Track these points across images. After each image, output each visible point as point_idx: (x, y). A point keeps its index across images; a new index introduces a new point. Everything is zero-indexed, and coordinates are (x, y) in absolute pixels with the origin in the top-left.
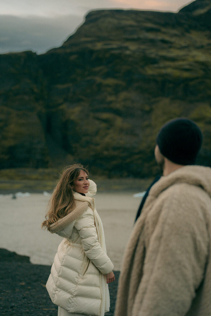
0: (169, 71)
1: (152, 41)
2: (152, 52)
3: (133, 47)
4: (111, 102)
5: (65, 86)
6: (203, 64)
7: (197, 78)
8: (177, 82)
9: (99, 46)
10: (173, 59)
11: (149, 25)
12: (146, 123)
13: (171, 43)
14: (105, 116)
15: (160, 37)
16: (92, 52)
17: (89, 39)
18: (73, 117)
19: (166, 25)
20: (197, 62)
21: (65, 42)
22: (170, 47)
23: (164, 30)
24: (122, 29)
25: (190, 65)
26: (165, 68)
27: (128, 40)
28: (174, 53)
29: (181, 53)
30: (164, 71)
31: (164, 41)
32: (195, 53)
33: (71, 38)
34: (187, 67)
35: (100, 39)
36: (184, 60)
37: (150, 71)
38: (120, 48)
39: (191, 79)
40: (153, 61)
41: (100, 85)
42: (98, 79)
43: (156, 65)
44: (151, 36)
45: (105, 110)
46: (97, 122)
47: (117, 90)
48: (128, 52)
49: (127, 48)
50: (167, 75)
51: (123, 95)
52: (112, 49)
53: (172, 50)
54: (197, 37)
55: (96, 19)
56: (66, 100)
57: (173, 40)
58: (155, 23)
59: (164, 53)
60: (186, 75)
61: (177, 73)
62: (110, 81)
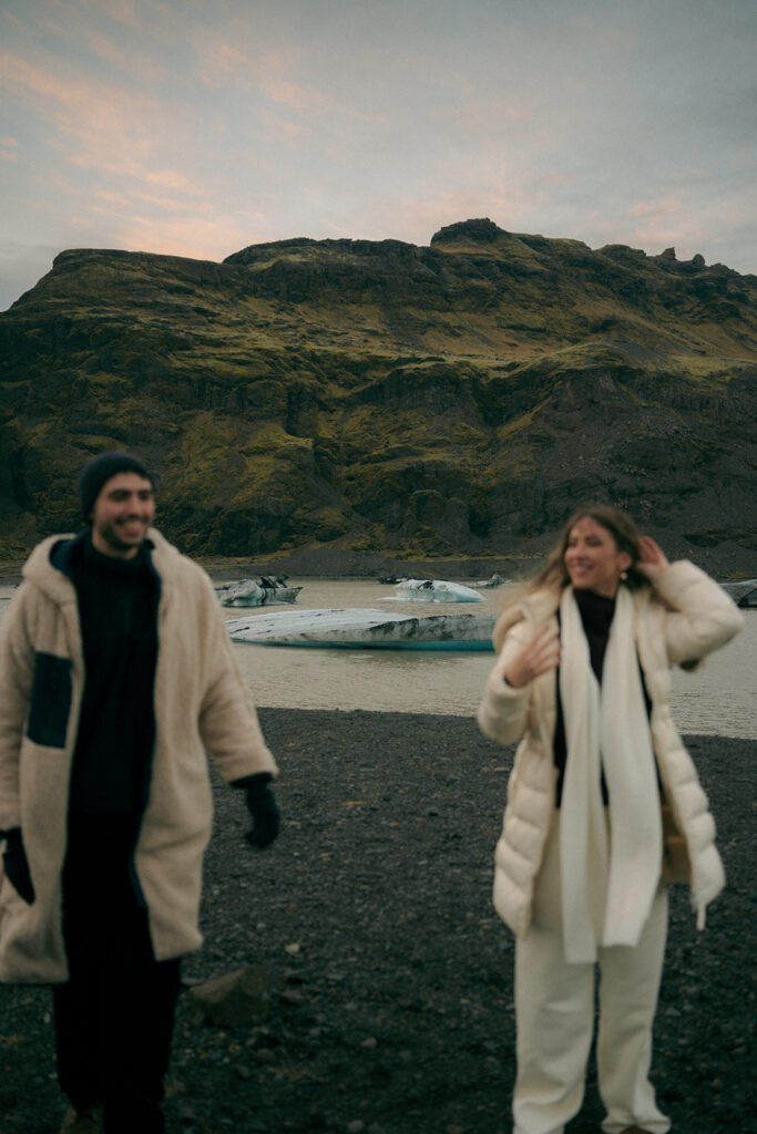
0: (211, 363)
1: (179, 309)
2: (180, 329)
3: (145, 318)
4: (107, 416)
5: (19, 384)
6: (268, 353)
7: (261, 378)
8: (227, 383)
9: (82, 313)
10: (218, 344)
11: (174, 282)
12: (172, 455)
13: (214, 315)
14: (95, 440)
15: (194, 303)
16: (68, 324)
17: (63, 301)
18: (32, 443)
19: (203, 283)
20: (259, 350)
21: (16, 304)
22: (212, 322)
23: (199, 291)
24: (125, 284)
25: (248, 354)
26: (203, 357)
27: (136, 305)
28: (219, 332)
29: (232, 333)
30: (201, 363)
31: (199, 311)
32: (255, 334)
33: (26, 296)
34: (243, 357)
35: (83, 301)
36: (236, 345)
37: (176, 362)
38: (123, 318)
39: (251, 380)
40: (183, 345)
41: (85, 384)
42: (82, 374)
43: (187, 352)
44: (177, 300)
45: (94, 431)
46: (80, 452)
47: (116, 394)
48: (136, 327)
49: (134, 320)
50: (207, 369)
51: (129, 403)
52: (107, 320)
53: (215, 327)
54: (258, 307)
55: (77, 267)
56: (19, 410)
57: (216, 310)
58: (186, 280)
59: (201, 332)
60: (241, 371)
61: (225, 367)
62: (104, 378)
